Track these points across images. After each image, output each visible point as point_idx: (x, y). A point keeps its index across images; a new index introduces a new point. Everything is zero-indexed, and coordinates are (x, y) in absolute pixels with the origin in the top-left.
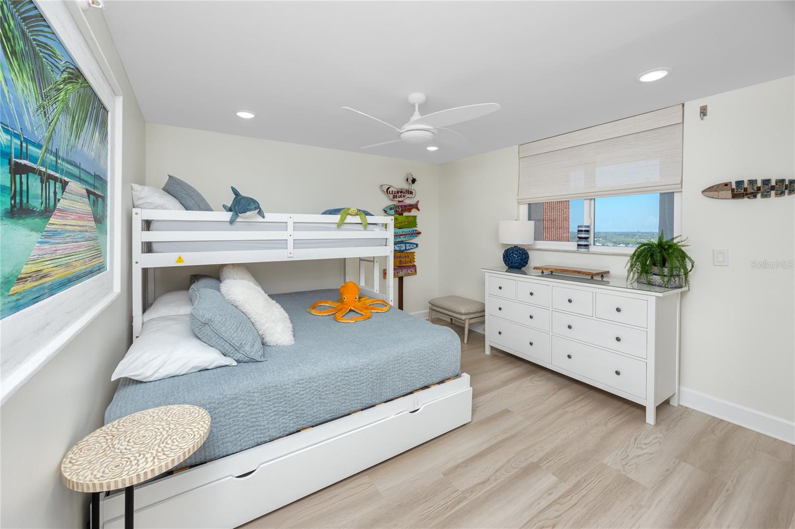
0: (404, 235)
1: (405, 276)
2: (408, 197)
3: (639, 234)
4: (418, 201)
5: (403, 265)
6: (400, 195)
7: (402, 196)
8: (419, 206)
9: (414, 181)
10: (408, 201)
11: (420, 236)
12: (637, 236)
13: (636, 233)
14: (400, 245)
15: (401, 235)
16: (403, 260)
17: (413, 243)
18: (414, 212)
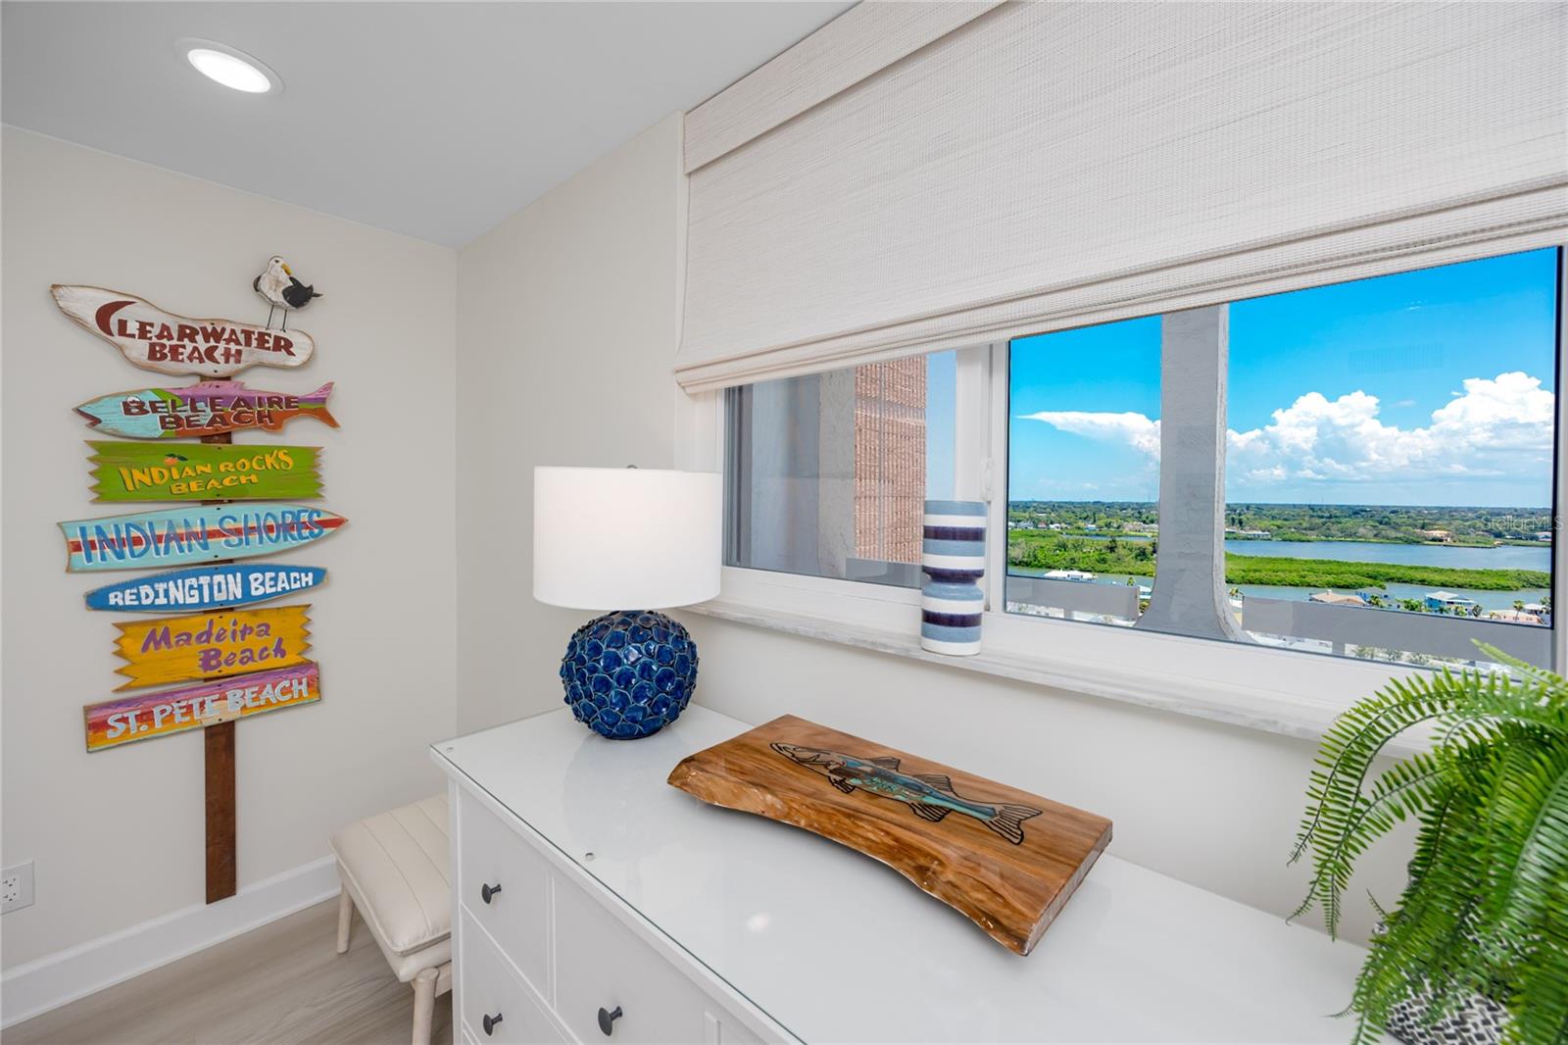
0: (238, 532)
1: (241, 719)
2: (261, 365)
3: (1035, 504)
4: (329, 387)
5: (226, 670)
6: (203, 346)
7: (217, 354)
8: (334, 408)
9: (299, 295)
10: (260, 383)
11: (343, 536)
12: (1032, 509)
13: (1030, 502)
14: (204, 580)
15: (213, 534)
16: (227, 647)
17: (299, 570)
18: (301, 433)
